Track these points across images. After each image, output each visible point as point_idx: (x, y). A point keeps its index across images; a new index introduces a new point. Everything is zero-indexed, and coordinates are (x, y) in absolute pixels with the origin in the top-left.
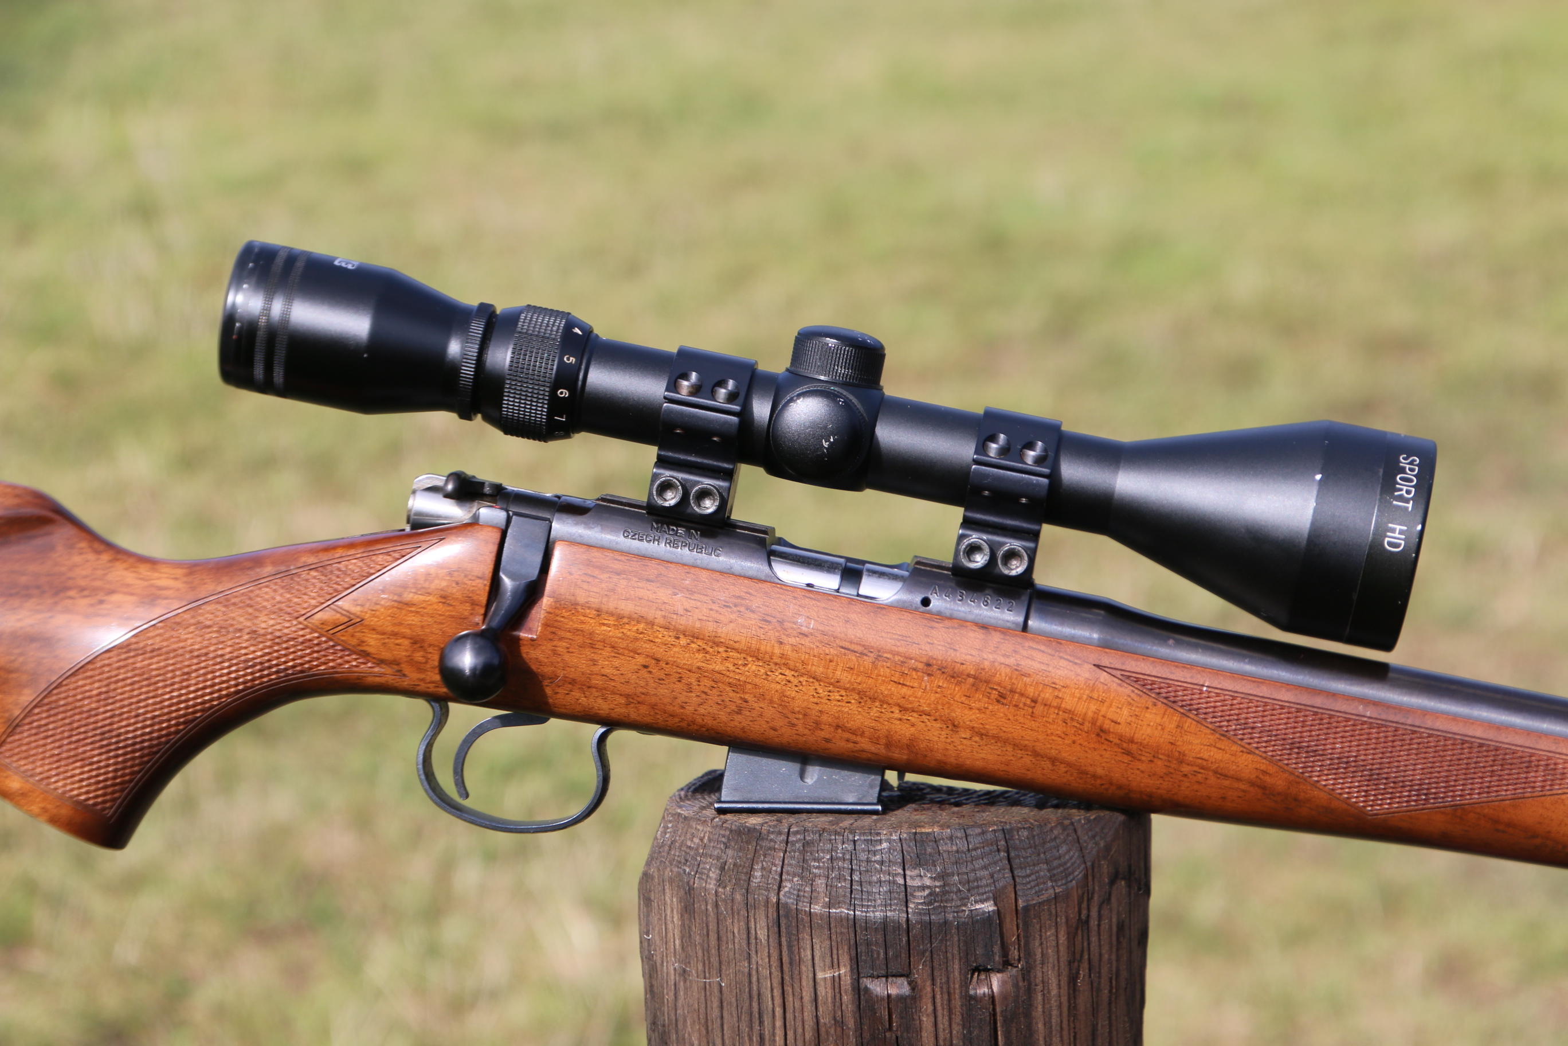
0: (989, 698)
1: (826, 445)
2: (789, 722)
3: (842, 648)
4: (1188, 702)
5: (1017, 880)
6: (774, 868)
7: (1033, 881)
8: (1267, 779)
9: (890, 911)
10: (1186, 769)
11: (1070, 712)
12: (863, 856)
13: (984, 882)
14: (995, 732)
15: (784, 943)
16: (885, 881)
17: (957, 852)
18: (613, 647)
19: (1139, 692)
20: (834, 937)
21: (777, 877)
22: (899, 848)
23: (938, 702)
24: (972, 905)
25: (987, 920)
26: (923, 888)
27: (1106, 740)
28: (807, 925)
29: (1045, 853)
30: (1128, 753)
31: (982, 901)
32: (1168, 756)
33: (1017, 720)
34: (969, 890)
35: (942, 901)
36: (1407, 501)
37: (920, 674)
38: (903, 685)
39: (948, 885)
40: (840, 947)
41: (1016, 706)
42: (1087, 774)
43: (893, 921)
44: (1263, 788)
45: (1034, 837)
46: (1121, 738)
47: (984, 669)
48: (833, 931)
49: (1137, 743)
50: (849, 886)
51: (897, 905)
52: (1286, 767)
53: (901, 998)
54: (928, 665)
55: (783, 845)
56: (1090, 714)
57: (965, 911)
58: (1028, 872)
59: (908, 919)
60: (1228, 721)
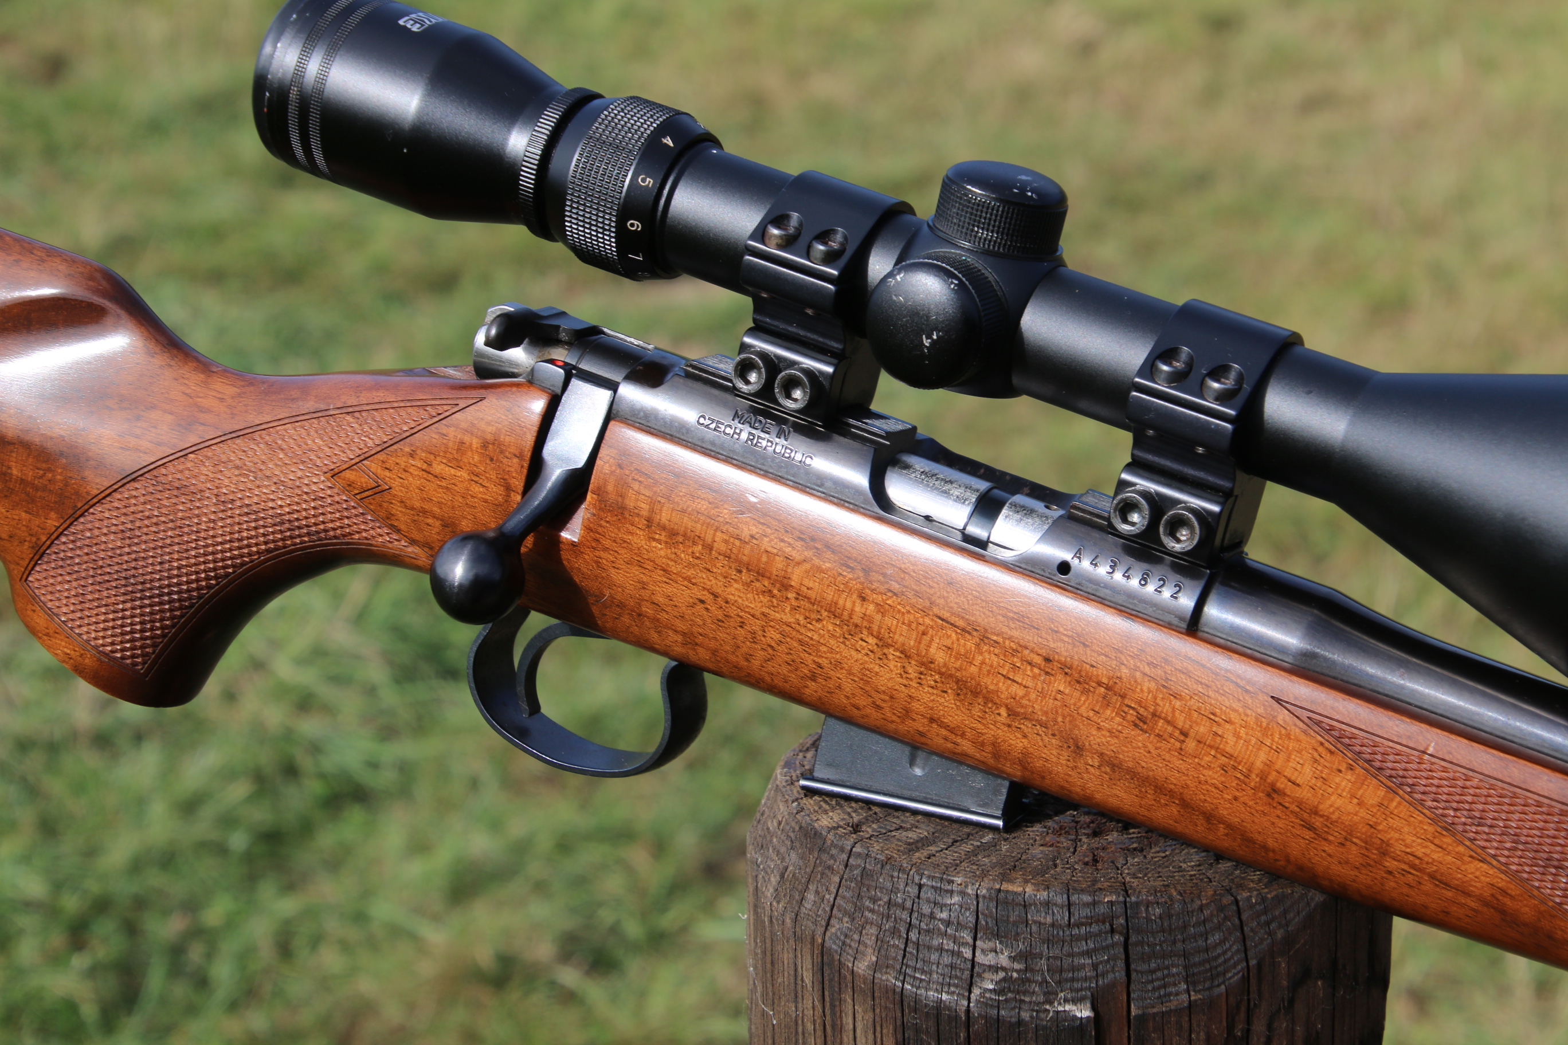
0: (1124, 718)
1: (927, 342)
2: (874, 703)
3: (940, 618)
4: (1401, 773)
5: (1134, 975)
6: (827, 896)
7: (1158, 979)
8: (1508, 901)
9: (948, 993)
10: (1390, 864)
11: (1230, 756)
12: (926, 909)
13: (1082, 974)
14: (1130, 764)
15: (827, 998)
16: (947, 951)
17: (1053, 925)
18: (664, 570)
19: (1331, 747)
20: (878, 1011)
21: (828, 909)
22: (973, 908)
23: (1057, 712)
24: (1060, 1004)
25: (1080, 1026)
26: (995, 969)
27: (1280, 804)
28: (850, 985)
29: (1184, 941)
30: (1310, 828)
31: (1074, 1001)
32: (1366, 843)
33: (1159, 755)
34: (1059, 983)
35: (1018, 992)
37: (1036, 671)
38: (1014, 681)
39: (1032, 971)
40: (884, 1025)
41: (1159, 735)
42: (1255, 843)
43: (949, 1009)
44: (1502, 911)
45: (1170, 916)
46: (1300, 804)
47: (1120, 678)
48: (877, 1001)
49: (1322, 816)
50: (903, 947)
51: (956, 986)
52: (1536, 892)
54: (1047, 660)
55: (842, 867)
56: (1259, 764)
57: (1048, 1011)
58: (1153, 965)
59: (968, 1011)
60: (1456, 810)
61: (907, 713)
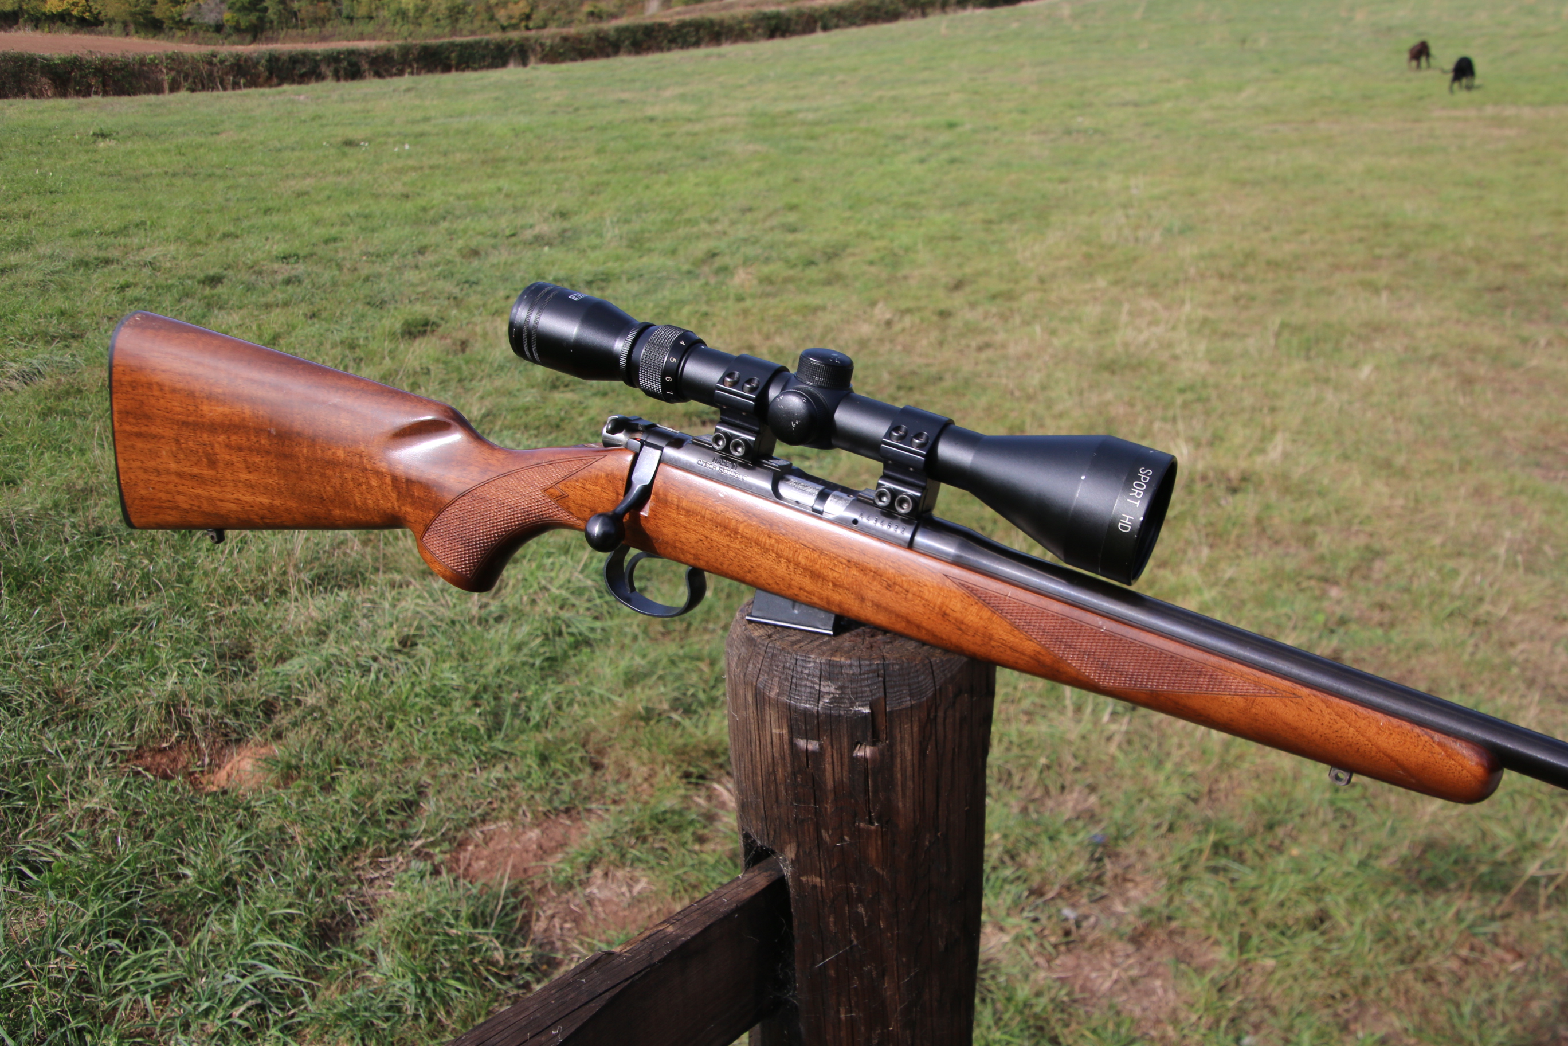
0: (881, 585)
1: (794, 425)
2: (775, 582)
3: (803, 545)
4: (997, 605)
5: (887, 694)
6: (758, 665)
7: (898, 696)
8: (1041, 657)
9: (809, 704)
10: (993, 643)
11: (927, 600)
12: (799, 669)
13: (866, 694)
14: (885, 605)
15: (759, 708)
16: (808, 686)
17: (853, 674)
18: (684, 527)
19: (968, 595)
20: (780, 712)
21: (758, 671)
22: (819, 668)
23: (853, 584)
24: (856, 707)
25: (865, 716)
26: (829, 693)
27: (948, 620)
28: (768, 702)
29: (908, 679)
30: (960, 629)
31: (863, 706)
32: (983, 635)
33: (897, 601)
34: (856, 698)
35: (839, 703)
36: (1136, 499)
37: (844, 566)
38: (835, 571)
39: (845, 694)
40: (783, 719)
41: (896, 592)
43: (810, 711)
44: (1038, 661)
45: (903, 669)
46: (956, 619)
47: (880, 568)
48: (779, 709)
49: (965, 624)
50: (789, 685)
51: (813, 701)
52: (1051, 653)
53: (813, 752)
54: (849, 561)
55: (764, 653)
56: (938, 603)
57: (851, 710)
58: (895, 690)
59: (818, 711)
60: (1019, 620)
61: (790, 586)
